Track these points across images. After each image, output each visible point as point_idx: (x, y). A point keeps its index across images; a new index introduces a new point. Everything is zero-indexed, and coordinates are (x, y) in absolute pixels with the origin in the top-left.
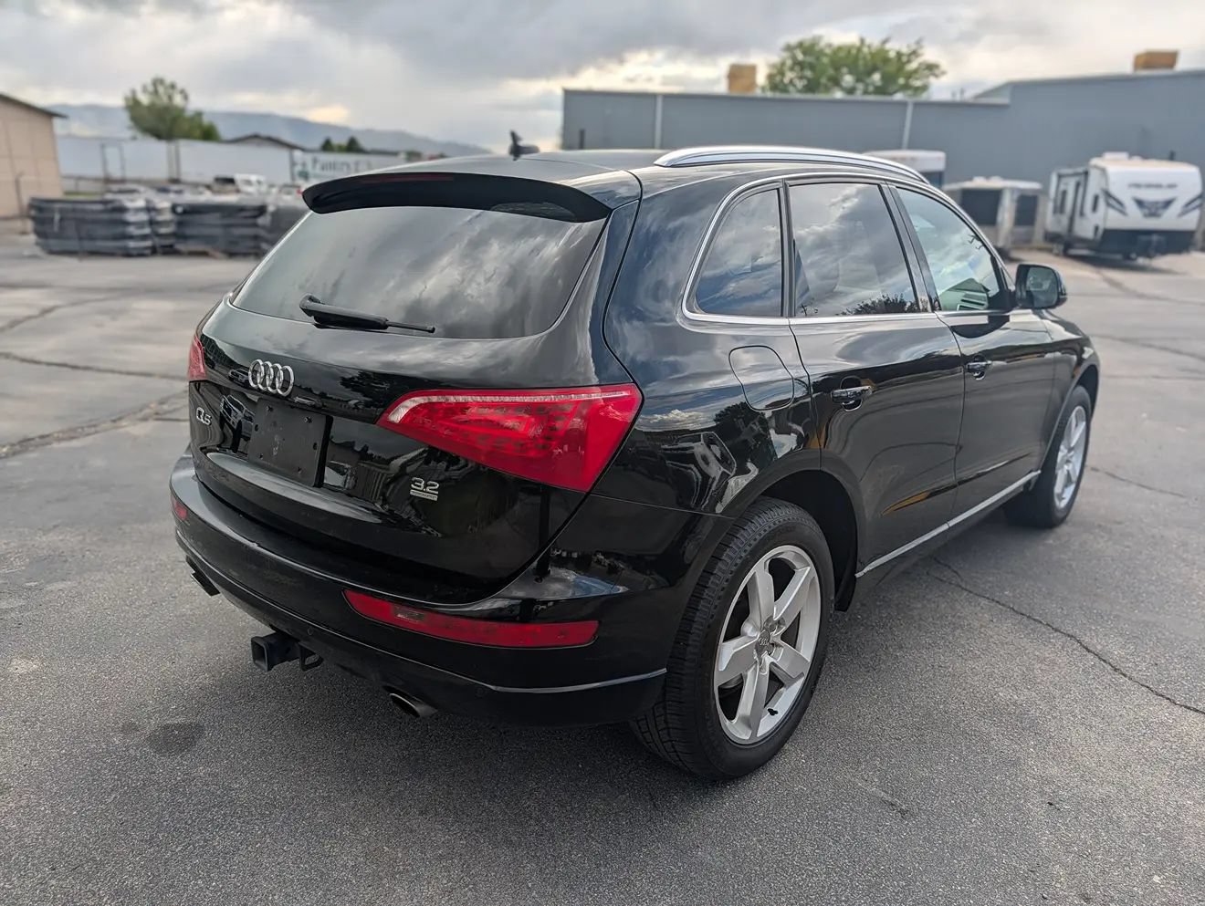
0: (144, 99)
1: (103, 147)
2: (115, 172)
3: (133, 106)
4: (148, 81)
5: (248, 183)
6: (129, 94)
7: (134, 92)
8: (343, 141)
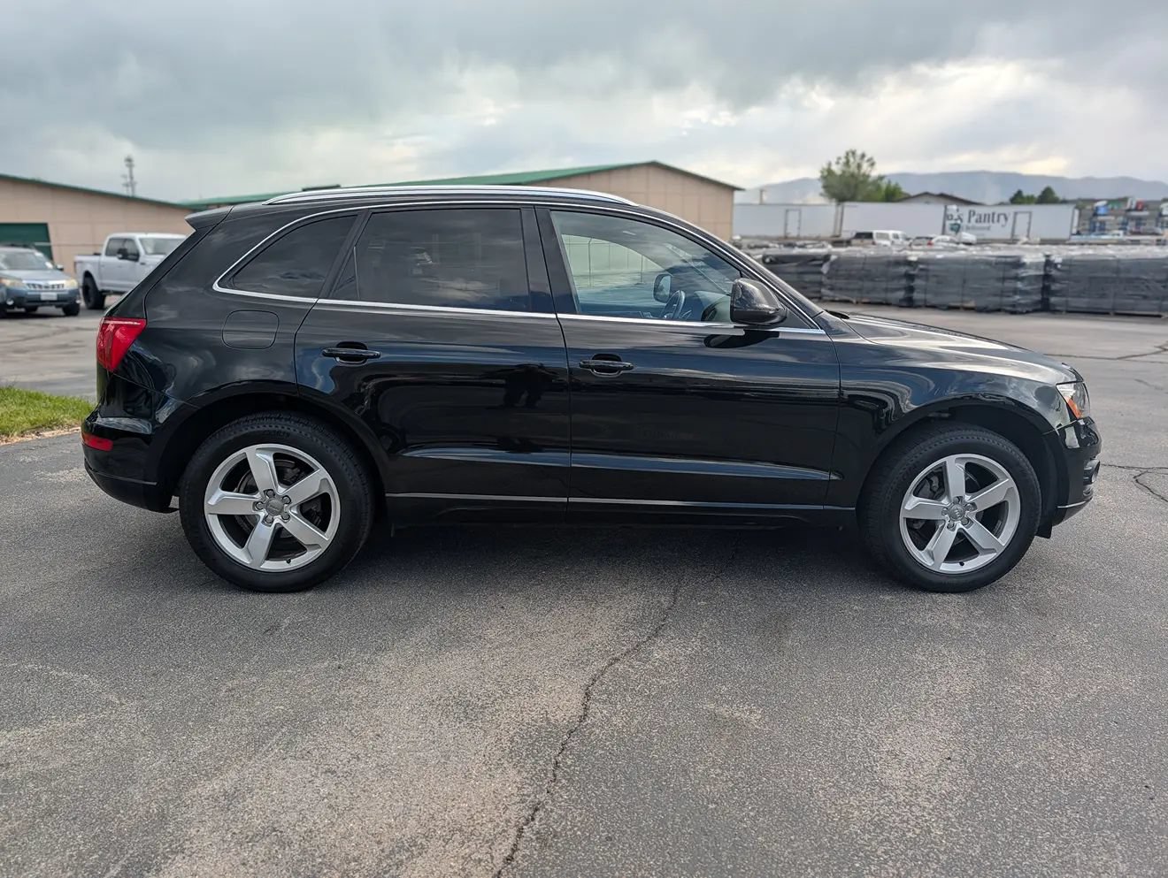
0: (837, 169)
1: (787, 211)
2: (793, 232)
3: (828, 175)
4: (843, 155)
5: (885, 237)
6: (826, 166)
7: (830, 164)
8: (1037, 193)
